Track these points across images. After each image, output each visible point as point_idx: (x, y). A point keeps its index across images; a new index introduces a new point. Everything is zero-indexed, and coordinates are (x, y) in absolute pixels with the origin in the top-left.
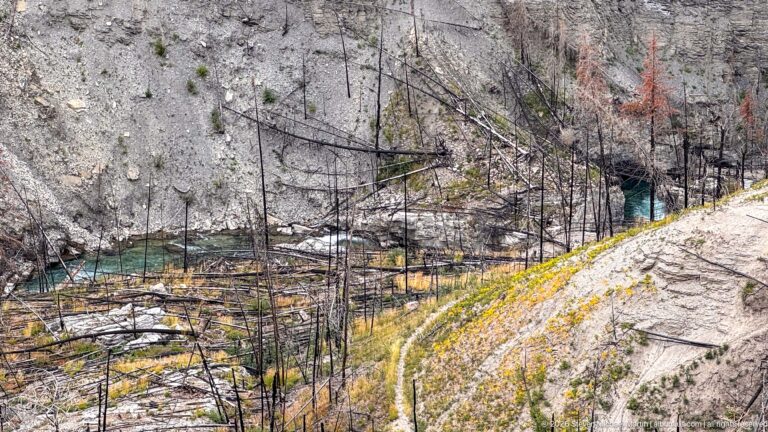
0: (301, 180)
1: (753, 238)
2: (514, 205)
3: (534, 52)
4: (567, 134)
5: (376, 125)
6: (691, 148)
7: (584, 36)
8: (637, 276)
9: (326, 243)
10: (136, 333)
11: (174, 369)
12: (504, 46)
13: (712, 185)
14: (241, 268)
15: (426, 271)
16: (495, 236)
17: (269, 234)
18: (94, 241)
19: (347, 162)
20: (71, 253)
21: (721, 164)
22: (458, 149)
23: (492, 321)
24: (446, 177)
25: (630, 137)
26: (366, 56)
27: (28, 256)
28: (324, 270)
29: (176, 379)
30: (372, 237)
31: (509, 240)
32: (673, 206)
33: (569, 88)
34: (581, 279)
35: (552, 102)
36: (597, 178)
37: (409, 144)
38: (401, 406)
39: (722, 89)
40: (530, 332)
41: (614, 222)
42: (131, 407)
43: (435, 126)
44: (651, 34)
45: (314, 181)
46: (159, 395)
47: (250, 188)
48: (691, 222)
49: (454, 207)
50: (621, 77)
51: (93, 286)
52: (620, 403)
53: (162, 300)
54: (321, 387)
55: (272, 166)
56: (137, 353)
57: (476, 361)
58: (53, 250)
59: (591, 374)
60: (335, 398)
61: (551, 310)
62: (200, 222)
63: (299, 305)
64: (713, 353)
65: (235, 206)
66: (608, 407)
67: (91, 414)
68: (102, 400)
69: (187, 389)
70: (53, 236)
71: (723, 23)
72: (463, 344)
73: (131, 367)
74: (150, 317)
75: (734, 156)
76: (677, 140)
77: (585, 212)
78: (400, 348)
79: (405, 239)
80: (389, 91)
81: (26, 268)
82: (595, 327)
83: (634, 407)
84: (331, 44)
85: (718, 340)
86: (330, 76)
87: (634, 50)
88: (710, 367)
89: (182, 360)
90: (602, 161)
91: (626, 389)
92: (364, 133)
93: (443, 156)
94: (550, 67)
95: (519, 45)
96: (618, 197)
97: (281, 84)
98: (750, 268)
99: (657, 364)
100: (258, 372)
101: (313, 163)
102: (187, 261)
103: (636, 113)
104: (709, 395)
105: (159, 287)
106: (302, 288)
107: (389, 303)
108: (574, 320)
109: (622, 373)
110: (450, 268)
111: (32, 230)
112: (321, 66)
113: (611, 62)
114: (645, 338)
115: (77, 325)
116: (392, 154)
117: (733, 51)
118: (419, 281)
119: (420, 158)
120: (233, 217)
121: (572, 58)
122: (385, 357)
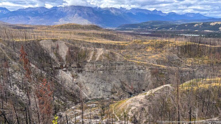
0: (106, 94)
1: (140, 98)
2: (122, 96)
3: (123, 84)
4: (126, 90)
5: (111, 90)
6: (135, 91)
7: (127, 83)
8: (131, 101)
9: (108, 99)
10: (93, 106)
11: (96, 109)
12: (121, 84)
13: (137, 94)
14: (101, 101)
15: (115, 101)
16: (120, 98)
17: (103, 98)
18: (90, 99)
19: (109, 93)
20: (88, 100)
21: (137, 93)
22: (117, 92)
23: (120, 105)
24: (116, 94)
25: (130, 91)
26: (110, 85)
27: (85, 100)
28: (107, 101)
29: (96, 110)
30: (111, 98)
31: (121, 98)
32: (134, 96)
33: (126, 87)
34: (127, 101)
35: (124, 88)
36: (128, 94)
37: (114, 91)
38: (113, 111)
39: (137, 87)
40: (123, 106)
41: (129, 97)
42: (93, 112)
43: (116, 90)
44: (132, 83)
45: (107, 94)
46: (95, 111)
47: (102, 95)
48: (135, 97)
49: (117, 96)
50: (130, 86)
51: (90, 102)
52: (130, 111)
53: (95, 103)
54: (107, 110)
55: (104, 93)
56: (93, 108)
57: (119, 108)
58: (87, 100)
59: (128, 109)
60: (108, 111)
61: (125, 104)
62: (98, 97)
63: (106, 104)
64: (137, 107)
65: (101, 96)
66: (129, 111)
67: (90, 112)
68: (91, 111)
69: (97, 110)
70: (87, 99)
71: (137, 82)
72: (118, 106)
73: (93, 109)
74: (94, 105)
75: (138, 92)
76: (134, 91)
77: (127, 96)
78: (113, 107)
79: (113, 98)
80: (112, 87)
81: (85, 101)
82: (128, 105)
83: (131, 111)
84: (108, 84)
85: (138, 106)
86: (108, 86)
87: (131, 84)
88: (137, 108)
89: (97, 108)
90: (128, 92)
91: (130, 110)
92: (110, 90)
93: (116, 92)
94: (124, 85)
95: (122, 84)
96: (130, 95)
97: (104, 87)
98: (140, 101)
99: (133, 108)
100: (102, 109)
101: (107, 93)
102: (97, 100)
103: (131, 89)
104: (137, 110)
105: (95, 102)
106: (106, 102)
107: (112, 103)
108: (126, 105)
109: (130, 109)
110: (117, 101)
111: (85, 98)
112: (107, 86)
113: (129, 85)
114: (132, 106)
115: (89, 105)
116: (112, 92)
117: (138, 84)
118: (115, 102)
119: (115, 92)
120: (101, 97)
121: (126, 85)
122: (112, 107)
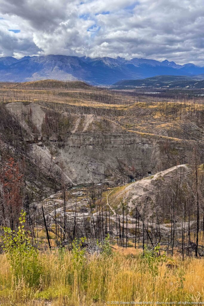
0: (97, 178)
1: (144, 184)
2: (119, 180)
3: (121, 164)
4: (124, 173)
5: (105, 172)
6: (138, 174)
7: (126, 163)
8: (132, 188)
9: (100, 184)
10: (80, 194)
11: (84, 198)
12: (118, 164)
13: (140, 178)
14: (91, 187)
15: (110, 187)
16: (117, 183)
17: (94, 184)
18: (76, 185)
19: (102, 176)
20: (73, 186)
21: (141, 176)
22: (113, 174)
23: (117, 192)
24: (112, 177)
25: (131, 173)
26: (103, 165)
27: (68, 186)
28: (100, 187)
29: (84, 199)
30: (104, 184)
31: (119, 184)
32: (136, 180)
33: (125, 168)
34: (126, 188)
35: (123, 169)
36: (128, 178)
37: (108, 174)
38: (107, 202)
39: (141, 168)
40: (121, 194)
41: (130, 182)
42: (79, 202)
43: (111, 172)
44: (133, 162)
45: (98, 178)
46: (82, 201)
47: (92, 179)
48: (138, 182)
49: (113, 181)
50: (130, 167)
51: (75, 189)
52: (131, 201)
53: (82, 191)
54: (99, 200)
55: (94, 177)
56: (80, 196)
57: (115, 197)
58: (71, 186)
59: (127, 198)
60: (101, 201)
61: (123, 192)
62: (86, 182)
63: (97, 191)
64: (140, 196)
65: (90, 181)
66: (129, 202)
67: (75, 203)
68: (76, 202)
69: (85, 200)
70: (71, 184)
71: (141, 161)
72: (114, 195)
73: (79, 198)
74: (81, 192)
75: (142, 175)
76: (136, 173)
77: (126, 181)
78: (107, 196)
79: (108, 184)
80: (106, 169)
81: (68, 188)
82: (128, 193)
83: (132, 202)
84: (100, 164)
85: (141, 195)
86: (100, 167)
87: (131, 164)
88: (140, 197)
89: (85, 197)
90: (128, 175)
91: (131, 200)
92: (103, 173)
93: (112, 175)
94: (123, 166)
95: (119, 164)
96: (130, 179)
97: (95, 168)
98: (144, 187)
99: (135, 197)
100: (92, 198)
101: (98, 176)
102: (85, 187)
103: (132, 170)
104: (140, 200)
105: (82, 189)
106: (97, 189)
107: (106, 191)
108: (126, 192)
109: (131, 198)
110: (113, 187)
111: (69, 183)
112: (99, 166)
113: (129, 165)
114: (133, 194)
115: (74, 193)
116: (106, 175)
117: (142, 164)
118: (109, 188)
119: (109, 176)
120: (90, 182)
121: (125, 165)
122: (106, 196)
